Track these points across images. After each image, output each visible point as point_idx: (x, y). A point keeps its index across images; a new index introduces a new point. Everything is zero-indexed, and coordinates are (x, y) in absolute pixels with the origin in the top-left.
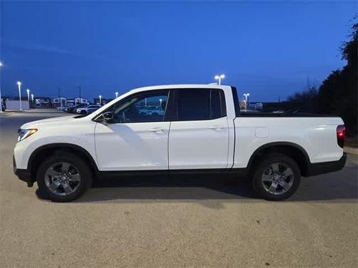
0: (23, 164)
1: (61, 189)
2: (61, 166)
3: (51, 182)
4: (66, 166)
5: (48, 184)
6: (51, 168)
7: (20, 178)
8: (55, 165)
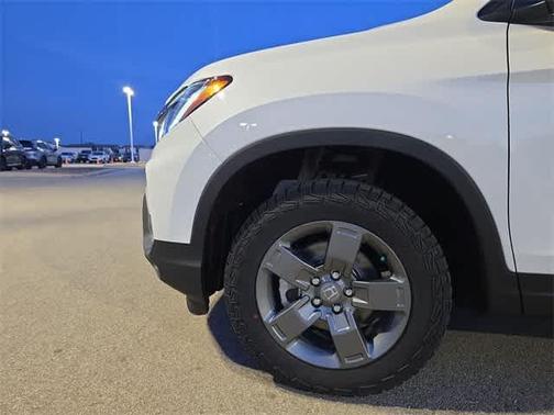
0: (177, 227)
1: (318, 337)
2: (324, 236)
3: (278, 307)
4: (346, 239)
5: (266, 312)
6: (282, 244)
7: (166, 276)
8: (298, 231)
